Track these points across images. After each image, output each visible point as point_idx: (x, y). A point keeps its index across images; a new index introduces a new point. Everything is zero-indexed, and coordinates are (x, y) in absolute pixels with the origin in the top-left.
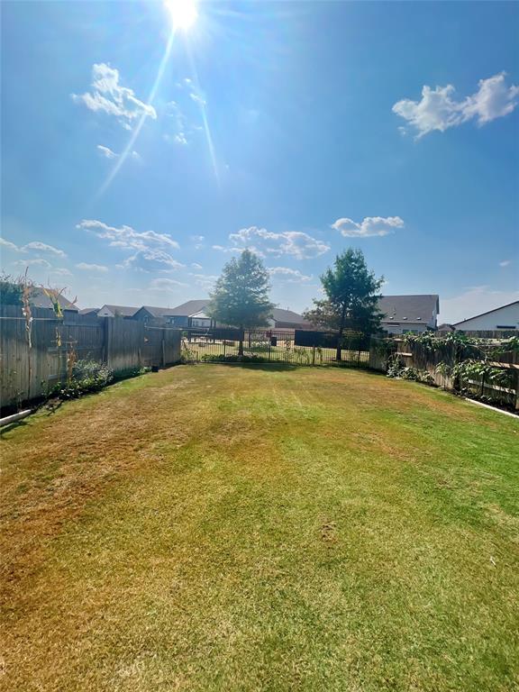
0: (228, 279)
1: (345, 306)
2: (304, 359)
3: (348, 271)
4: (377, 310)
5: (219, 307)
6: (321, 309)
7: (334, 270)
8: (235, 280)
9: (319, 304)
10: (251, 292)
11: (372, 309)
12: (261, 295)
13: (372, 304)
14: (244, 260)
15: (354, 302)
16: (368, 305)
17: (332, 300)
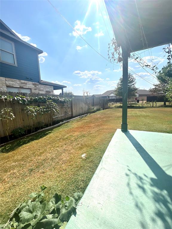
0: (121, 82)
2: (149, 106)
5: (118, 91)
6: (157, 87)
10: (129, 85)
17: (161, 83)
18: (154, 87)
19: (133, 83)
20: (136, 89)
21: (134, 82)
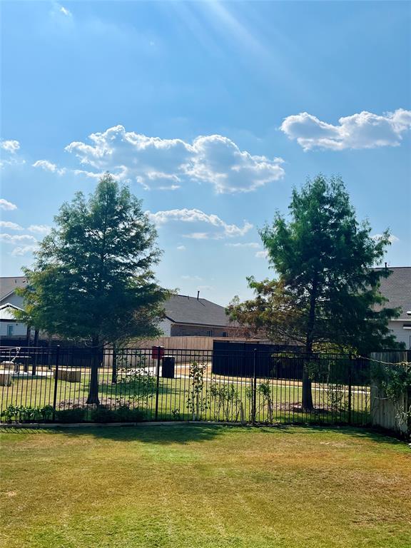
0: (69, 237)
1: (314, 293)
2: (233, 411)
3: (318, 221)
4: (379, 301)
5: (45, 297)
6: (266, 298)
7: (289, 220)
8: (82, 239)
9: (261, 288)
10: (117, 264)
11: (370, 298)
12: (140, 272)
13: (369, 288)
14: (102, 197)
15: (331, 284)
16: (360, 292)
17: (288, 280)
18: (251, 296)
19: (141, 257)
20: (160, 295)
21: (147, 252)
